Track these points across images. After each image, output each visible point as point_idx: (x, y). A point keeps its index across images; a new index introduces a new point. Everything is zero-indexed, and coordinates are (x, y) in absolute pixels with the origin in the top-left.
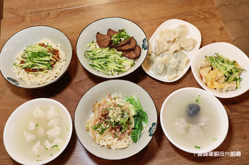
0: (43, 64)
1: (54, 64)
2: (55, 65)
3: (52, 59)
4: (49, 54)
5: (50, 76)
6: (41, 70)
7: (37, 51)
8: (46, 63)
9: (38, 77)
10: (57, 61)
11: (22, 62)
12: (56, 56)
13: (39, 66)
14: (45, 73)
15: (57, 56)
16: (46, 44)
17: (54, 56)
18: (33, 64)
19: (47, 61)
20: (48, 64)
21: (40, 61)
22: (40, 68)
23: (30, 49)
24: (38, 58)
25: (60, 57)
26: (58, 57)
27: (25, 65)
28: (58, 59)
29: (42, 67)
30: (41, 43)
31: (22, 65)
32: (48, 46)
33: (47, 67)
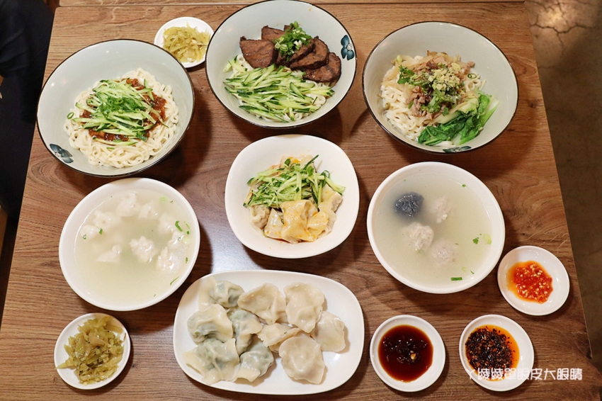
0: (127, 126)
1: (152, 129)
2: (154, 131)
3: (149, 118)
4: (145, 105)
5: (139, 153)
6: (123, 138)
7: (119, 97)
8: (135, 125)
9: (113, 151)
10: (158, 122)
11: (86, 115)
12: (157, 113)
13: (120, 130)
14: (131, 147)
15: (160, 112)
16: (141, 81)
17: (155, 112)
18: (108, 122)
19: (137, 122)
20: (138, 128)
21: (123, 118)
22: (121, 133)
23: (106, 90)
24: (119, 113)
25: (167, 116)
26: (162, 115)
27: (91, 122)
28: (161, 120)
29: (125, 131)
30: (132, 78)
31: (84, 120)
32: (145, 87)
33: (135, 134)
